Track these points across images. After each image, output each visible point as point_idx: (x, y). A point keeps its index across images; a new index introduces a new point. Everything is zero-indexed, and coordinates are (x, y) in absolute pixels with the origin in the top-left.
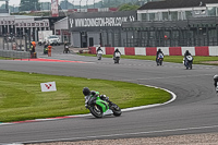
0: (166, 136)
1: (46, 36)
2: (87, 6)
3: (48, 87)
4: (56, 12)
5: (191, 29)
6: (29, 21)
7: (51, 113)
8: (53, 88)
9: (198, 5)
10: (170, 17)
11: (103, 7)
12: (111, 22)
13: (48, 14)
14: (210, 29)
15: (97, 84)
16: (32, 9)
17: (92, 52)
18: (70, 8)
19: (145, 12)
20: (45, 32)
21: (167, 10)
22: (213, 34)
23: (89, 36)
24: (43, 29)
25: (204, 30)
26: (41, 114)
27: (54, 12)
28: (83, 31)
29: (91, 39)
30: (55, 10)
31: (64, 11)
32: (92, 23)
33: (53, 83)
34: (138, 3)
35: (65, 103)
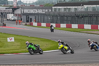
0: (64, 64)
1: (10, 16)
2: (30, 4)
3: (11, 40)
4: (16, 6)
5: (77, 16)
6: (3, 9)
7: (12, 51)
8: (13, 40)
9: (80, 6)
10: (67, 10)
11: (37, 4)
12: (40, 11)
13: (12, 6)
14: (85, 17)
15: (33, 39)
16: (5, 4)
17: (31, 25)
18: (22, 4)
19: (56, 7)
20: (10, 15)
21: (66, 7)
22: (86, 19)
23: (30, 17)
24: (9, 13)
25: (82, 17)
26: (7, 52)
27: (14, 6)
28: (27, 15)
29: (31, 19)
30: (15, 5)
31: (19, 5)
32: (32, 11)
33: (13, 38)
34: (53, 3)
35: (18, 47)
